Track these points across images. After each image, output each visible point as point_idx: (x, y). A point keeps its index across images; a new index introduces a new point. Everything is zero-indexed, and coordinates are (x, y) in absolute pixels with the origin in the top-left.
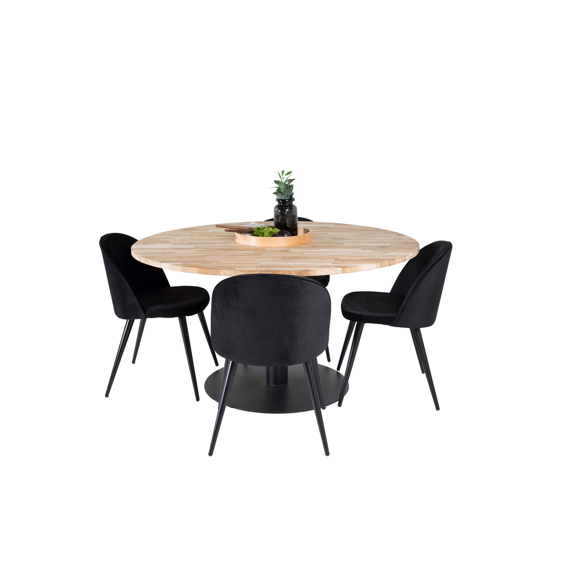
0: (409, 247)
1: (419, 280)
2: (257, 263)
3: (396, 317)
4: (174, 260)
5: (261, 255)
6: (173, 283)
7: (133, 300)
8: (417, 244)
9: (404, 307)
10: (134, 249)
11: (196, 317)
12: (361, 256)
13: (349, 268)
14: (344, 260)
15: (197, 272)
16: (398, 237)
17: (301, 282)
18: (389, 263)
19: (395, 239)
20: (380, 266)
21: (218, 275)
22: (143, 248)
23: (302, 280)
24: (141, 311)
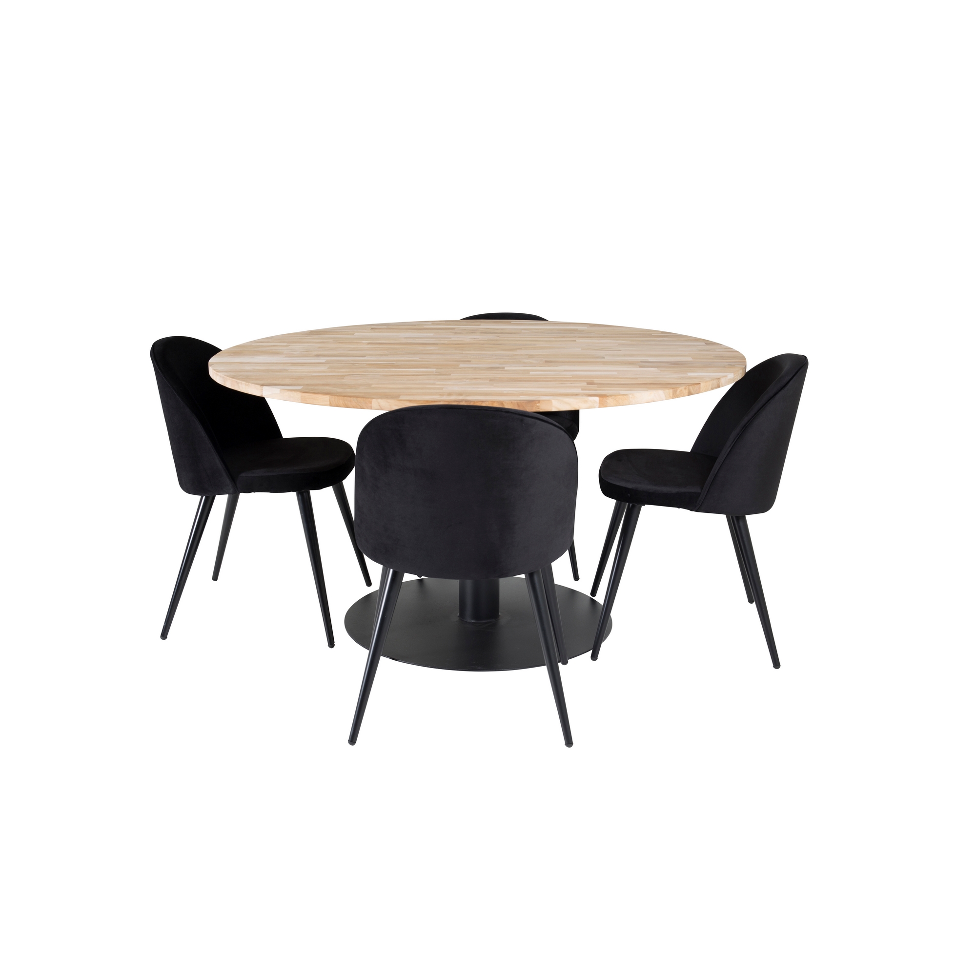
0: (728, 363)
1: (745, 425)
2: (442, 389)
3: (700, 493)
4: (287, 381)
5: (450, 375)
6: (288, 431)
7: (212, 459)
8: (742, 359)
9: (716, 475)
10: (213, 364)
11: (329, 492)
12: (636, 378)
13: (613, 397)
14: (603, 384)
15: (328, 403)
16: (708, 347)
17: (522, 421)
18: (689, 389)
19: (700, 351)
20: (671, 396)
21: (368, 408)
22: (230, 363)
23: (525, 418)
24: (227, 481)
